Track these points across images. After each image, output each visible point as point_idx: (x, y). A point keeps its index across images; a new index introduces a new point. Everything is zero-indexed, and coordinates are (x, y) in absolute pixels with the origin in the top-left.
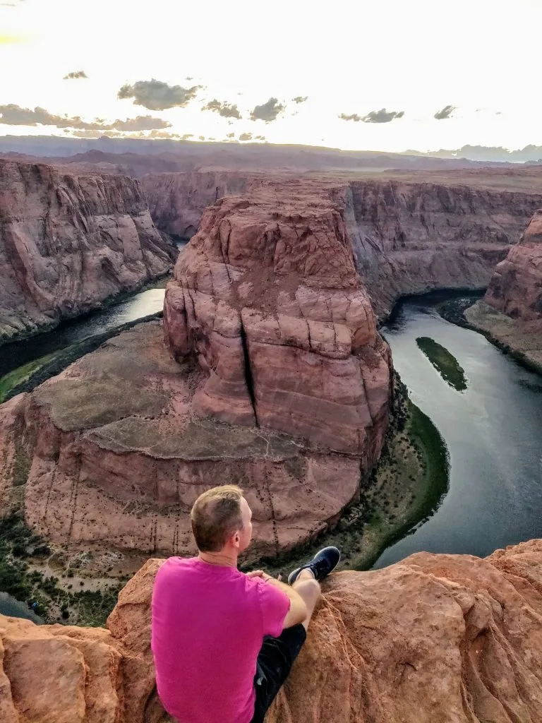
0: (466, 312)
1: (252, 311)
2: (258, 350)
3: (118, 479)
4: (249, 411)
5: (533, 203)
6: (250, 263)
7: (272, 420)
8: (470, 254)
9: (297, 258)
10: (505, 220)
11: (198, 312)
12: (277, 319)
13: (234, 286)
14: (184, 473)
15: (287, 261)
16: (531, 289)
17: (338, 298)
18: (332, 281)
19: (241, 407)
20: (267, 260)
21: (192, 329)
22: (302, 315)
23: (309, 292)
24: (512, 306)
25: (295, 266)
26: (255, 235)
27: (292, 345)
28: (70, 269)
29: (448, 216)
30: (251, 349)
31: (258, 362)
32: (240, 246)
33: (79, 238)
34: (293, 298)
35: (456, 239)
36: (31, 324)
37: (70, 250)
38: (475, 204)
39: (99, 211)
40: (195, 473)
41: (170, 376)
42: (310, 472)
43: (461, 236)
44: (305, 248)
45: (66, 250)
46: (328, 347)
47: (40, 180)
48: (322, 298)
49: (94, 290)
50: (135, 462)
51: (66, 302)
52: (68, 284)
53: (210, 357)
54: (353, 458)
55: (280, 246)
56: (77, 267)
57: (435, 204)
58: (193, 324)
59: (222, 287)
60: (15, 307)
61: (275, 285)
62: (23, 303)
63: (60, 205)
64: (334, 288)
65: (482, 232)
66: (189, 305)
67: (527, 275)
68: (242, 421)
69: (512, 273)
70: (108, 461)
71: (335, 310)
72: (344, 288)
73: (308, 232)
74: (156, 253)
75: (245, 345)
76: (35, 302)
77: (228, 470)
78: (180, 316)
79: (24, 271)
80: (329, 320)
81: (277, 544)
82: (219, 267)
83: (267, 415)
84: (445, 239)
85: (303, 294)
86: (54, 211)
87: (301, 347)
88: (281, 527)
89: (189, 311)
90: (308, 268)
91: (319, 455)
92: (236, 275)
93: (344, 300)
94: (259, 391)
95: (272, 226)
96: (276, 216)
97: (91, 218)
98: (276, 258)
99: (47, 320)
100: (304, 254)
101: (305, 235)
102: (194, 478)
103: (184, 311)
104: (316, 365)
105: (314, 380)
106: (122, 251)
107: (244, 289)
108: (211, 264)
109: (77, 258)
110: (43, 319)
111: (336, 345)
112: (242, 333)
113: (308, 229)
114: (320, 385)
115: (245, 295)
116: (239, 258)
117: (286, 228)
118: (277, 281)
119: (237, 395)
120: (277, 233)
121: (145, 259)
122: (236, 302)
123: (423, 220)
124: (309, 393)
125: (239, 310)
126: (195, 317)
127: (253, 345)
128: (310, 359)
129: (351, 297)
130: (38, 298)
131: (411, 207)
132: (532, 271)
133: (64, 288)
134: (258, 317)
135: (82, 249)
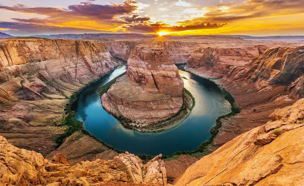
0: (184, 68)
1: (153, 70)
2: (157, 78)
3: (138, 106)
4: (158, 91)
5: (192, 44)
6: (149, 61)
7: (163, 92)
8: (181, 56)
9: (160, 59)
10: (187, 48)
11: (140, 72)
12: (159, 71)
13: (147, 65)
14: (151, 103)
15: (158, 59)
16: (197, 62)
17: (170, 66)
18: (169, 63)
19: (156, 90)
20: (154, 60)
21: (140, 76)
22: (164, 70)
23: (164, 65)
24: (193, 66)
25: (160, 60)
26: (149, 54)
27: (164, 77)
28: (99, 66)
29: (176, 48)
30: (155, 78)
31: (157, 80)
32: (146, 57)
33: (99, 59)
34: (161, 67)
35: (178, 53)
36: (95, 79)
37: (98, 61)
38: (181, 45)
39: (101, 52)
40: (153, 103)
41: (137, 86)
42: (174, 100)
43: (179, 52)
44: (162, 56)
45: (97, 62)
46: (172, 76)
47: (88, 45)
48: (167, 67)
49: (106, 70)
50: (141, 103)
51: (101, 73)
52: (100, 69)
53: (146, 81)
54: (181, 97)
55: (156, 56)
56: (100, 65)
57: (173, 46)
58: (140, 75)
59: (144, 66)
60: (90, 75)
61: (156, 65)
62: (92, 74)
63: (94, 51)
64: (169, 64)
65: (183, 51)
66: (138, 71)
67: (196, 59)
68: (157, 93)
69: (193, 59)
70: (135, 103)
71: (171, 68)
72: (171, 64)
73: (162, 53)
74: (114, 61)
75: (154, 78)
76: (94, 74)
77: (159, 102)
78: (136, 73)
79: (90, 67)
80: (170, 71)
81: (174, 113)
82: (142, 62)
83: (162, 91)
84: (176, 53)
85: (163, 66)
86: (92, 52)
87: (166, 77)
88: (173, 110)
89: (138, 72)
90: (163, 60)
91: (174, 97)
92: (147, 63)
93: (172, 66)
94: (159, 86)
95: (153, 52)
96: (153, 50)
97: (100, 53)
98: (155, 59)
99: (99, 78)
100: (162, 57)
101: (161, 54)
102: (154, 104)
103: (137, 72)
104: (170, 80)
105: (170, 83)
106: (108, 61)
107: (150, 66)
108: (140, 61)
109: (100, 63)
110: (97, 78)
111: (173, 75)
112: (152, 75)
113: (161, 52)
114: (172, 84)
115: (150, 67)
116: (146, 60)
117: (157, 52)
118: (156, 64)
119: (154, 88)
120: (155, 53)
121: (112, 62)
122: (149, 69)
123: (171, 49)
124: (169, 86)
125: (150, 70)
126: (140, 73)
127: (155, 77)
128: (168, 79)
129: (173, 66)
130: (95, 73)
131: (168, 47)
132: (197, 58)
133: (99, 70)
134: (155, 72)
135: (100, 61)
